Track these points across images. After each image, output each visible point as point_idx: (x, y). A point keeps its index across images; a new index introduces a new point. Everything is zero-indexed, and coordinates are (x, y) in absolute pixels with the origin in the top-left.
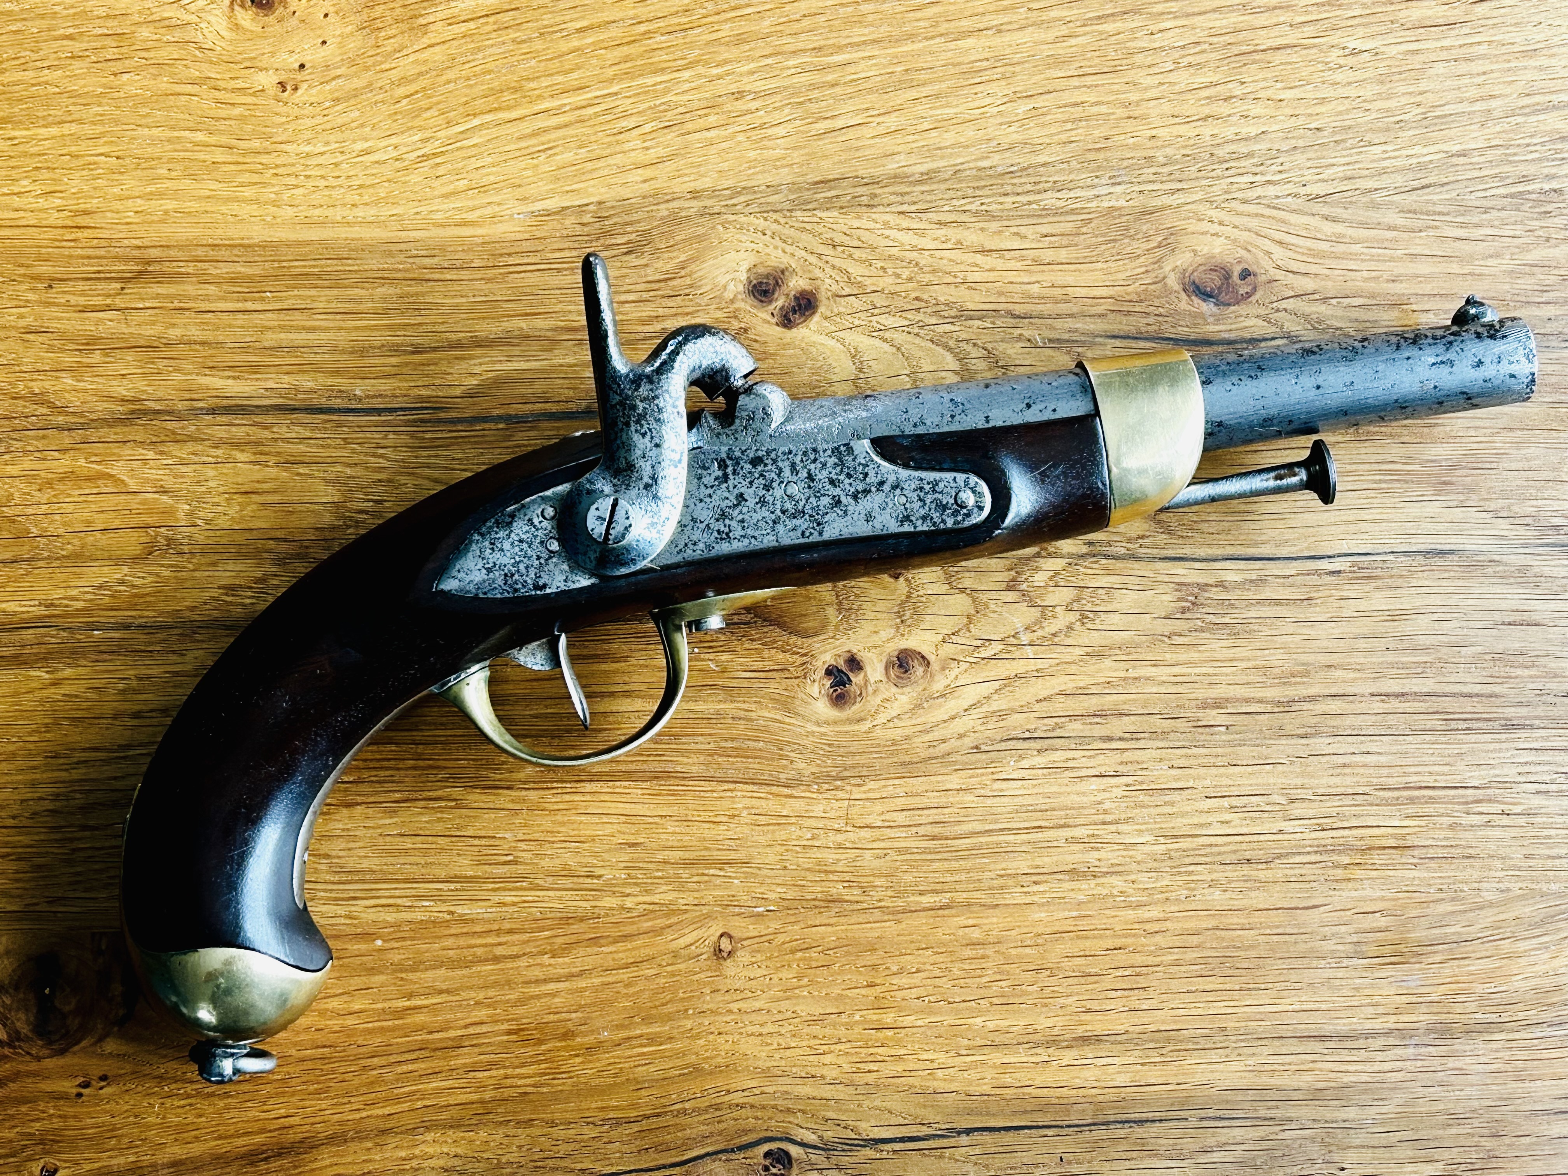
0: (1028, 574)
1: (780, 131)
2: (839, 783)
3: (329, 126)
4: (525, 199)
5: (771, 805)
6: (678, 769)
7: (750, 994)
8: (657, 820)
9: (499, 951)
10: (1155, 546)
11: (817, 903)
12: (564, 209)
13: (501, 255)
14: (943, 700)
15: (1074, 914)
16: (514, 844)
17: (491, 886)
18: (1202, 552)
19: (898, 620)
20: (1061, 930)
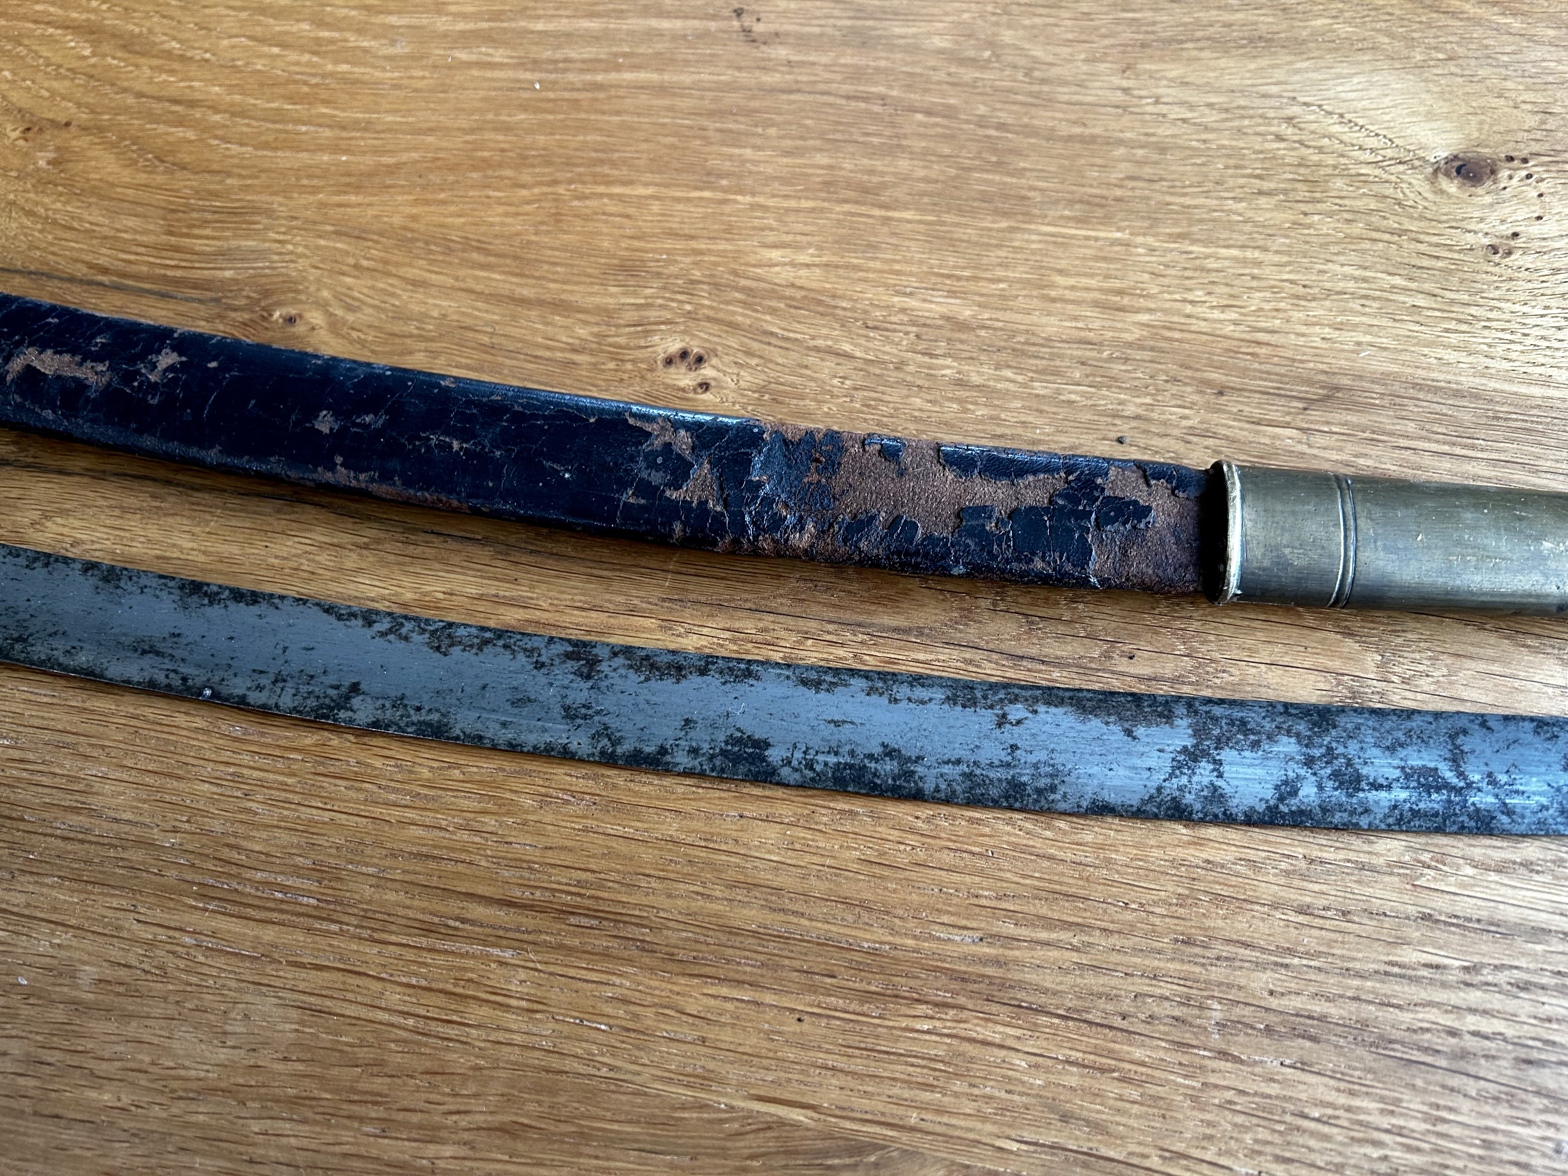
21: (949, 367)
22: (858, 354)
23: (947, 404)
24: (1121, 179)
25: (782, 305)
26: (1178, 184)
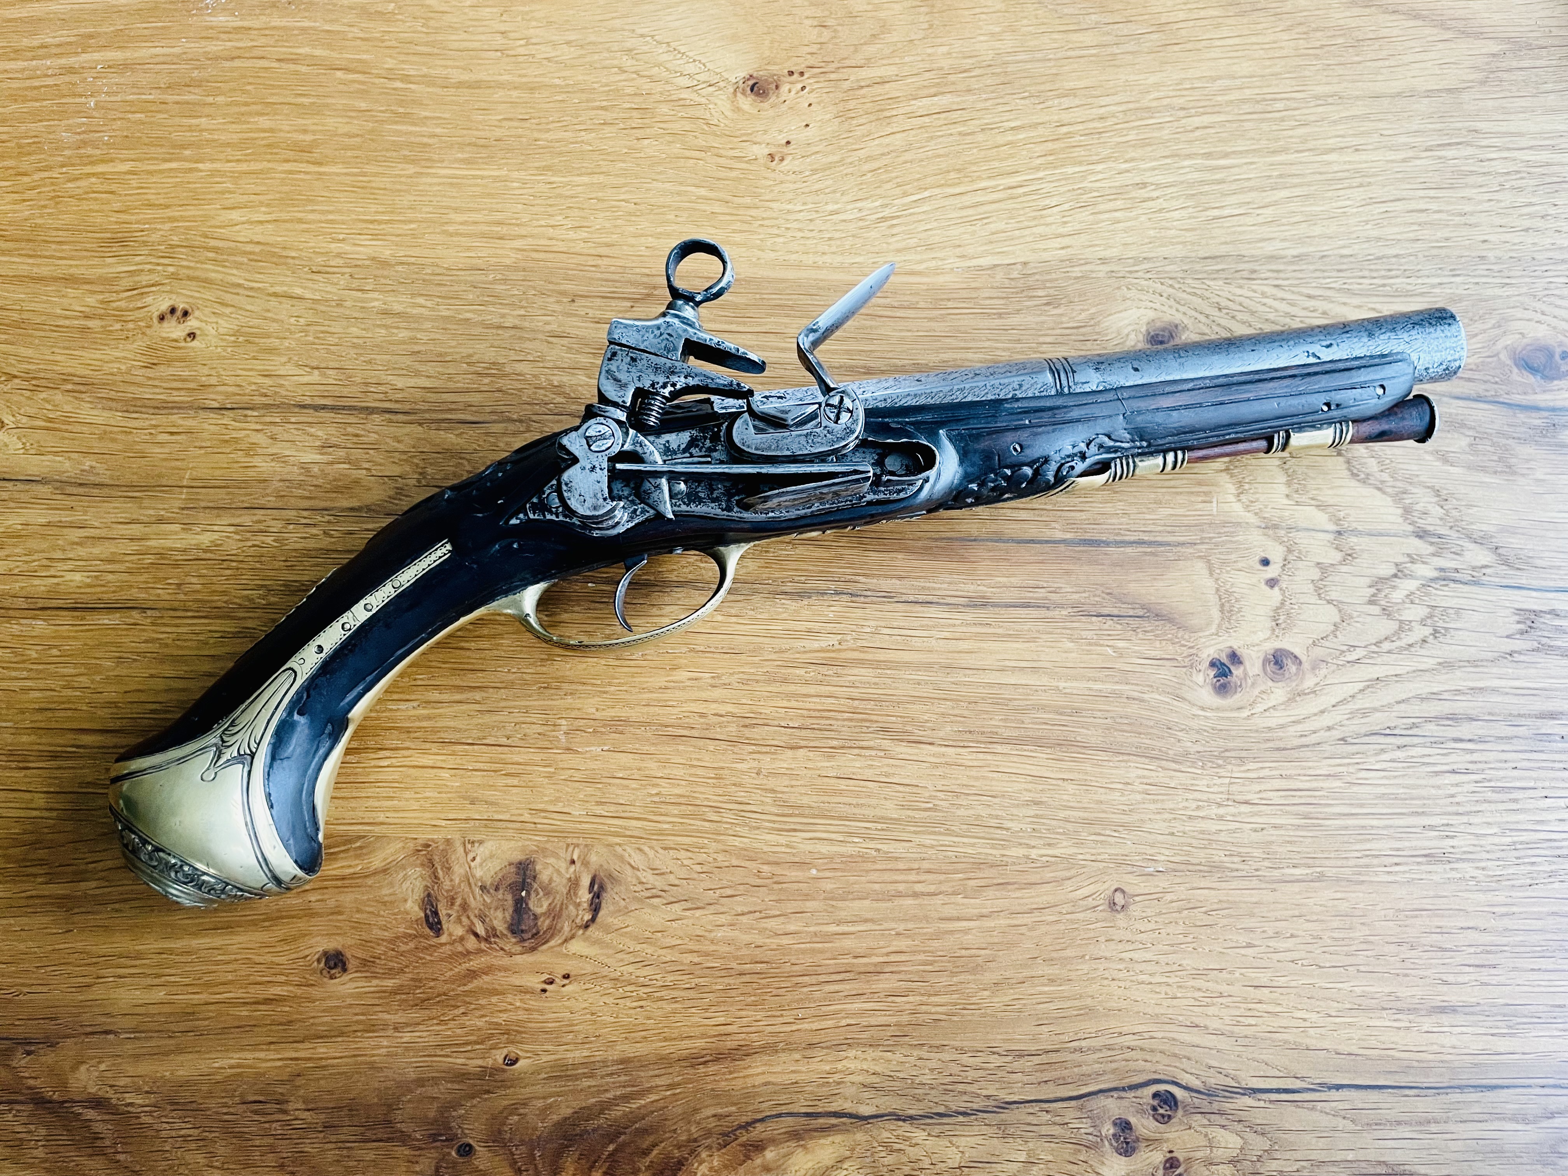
0: (1387, 591)
1: (1176, 215)
2: (1220, 762)
3: (807, 190)
4: (964, 256)
5: (1160, 776)
6: (1078, 739)
7: (1141, 946)
8: (1060, 782)
9: (919, 888)
10: (1497, 575)
11: (1202, 868)
12: (996, 266)
13: (942, 300)
14: (1312, 695)
15: (1432, 893)
16: (934, 794)
17: (913, 829)
18: (1535, 583)
19: (1274, 623)
20: (1420, 907)
21: (377, 300)
22: (308, 296)
23: (378, 330)
24: (500, 121)
25: (245, 260)
26: (543, 120)
